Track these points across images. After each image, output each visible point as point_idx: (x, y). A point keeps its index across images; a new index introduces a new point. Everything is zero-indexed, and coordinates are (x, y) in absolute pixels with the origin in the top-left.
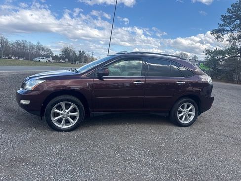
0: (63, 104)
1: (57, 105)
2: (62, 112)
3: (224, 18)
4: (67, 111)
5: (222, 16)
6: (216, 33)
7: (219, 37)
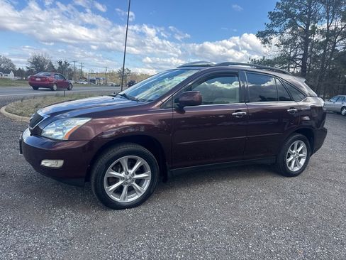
0: (124, 161)
1: (114, 163)
2: (123, 175)
3: (273, 16)
4: (131, 172)
5: (270, 13)
6: (264, 36)
7: (265, 42)
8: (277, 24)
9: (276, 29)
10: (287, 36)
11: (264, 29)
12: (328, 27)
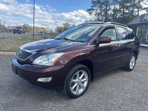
5: (92, 1)
6: (90, 11)
7: (90, 13)
8: (95, 6)
9: (94, 8)
10: (99, 11)
11: (90, 8)
12: (114, 8)
